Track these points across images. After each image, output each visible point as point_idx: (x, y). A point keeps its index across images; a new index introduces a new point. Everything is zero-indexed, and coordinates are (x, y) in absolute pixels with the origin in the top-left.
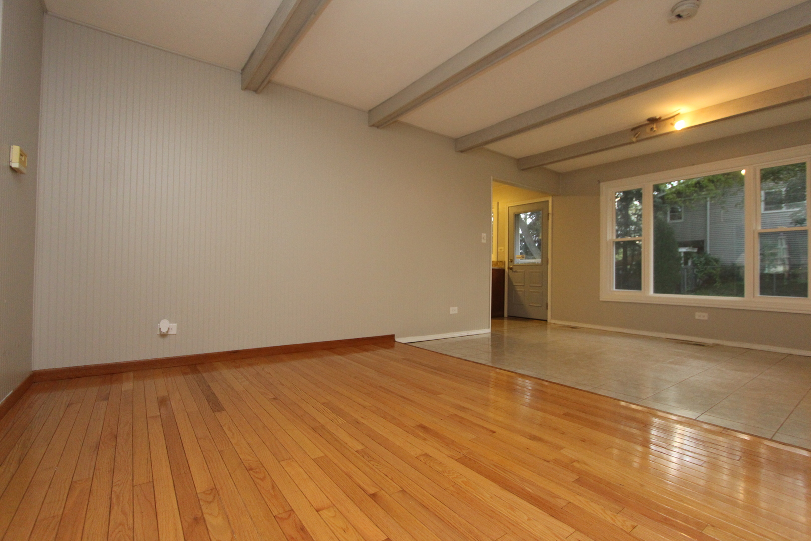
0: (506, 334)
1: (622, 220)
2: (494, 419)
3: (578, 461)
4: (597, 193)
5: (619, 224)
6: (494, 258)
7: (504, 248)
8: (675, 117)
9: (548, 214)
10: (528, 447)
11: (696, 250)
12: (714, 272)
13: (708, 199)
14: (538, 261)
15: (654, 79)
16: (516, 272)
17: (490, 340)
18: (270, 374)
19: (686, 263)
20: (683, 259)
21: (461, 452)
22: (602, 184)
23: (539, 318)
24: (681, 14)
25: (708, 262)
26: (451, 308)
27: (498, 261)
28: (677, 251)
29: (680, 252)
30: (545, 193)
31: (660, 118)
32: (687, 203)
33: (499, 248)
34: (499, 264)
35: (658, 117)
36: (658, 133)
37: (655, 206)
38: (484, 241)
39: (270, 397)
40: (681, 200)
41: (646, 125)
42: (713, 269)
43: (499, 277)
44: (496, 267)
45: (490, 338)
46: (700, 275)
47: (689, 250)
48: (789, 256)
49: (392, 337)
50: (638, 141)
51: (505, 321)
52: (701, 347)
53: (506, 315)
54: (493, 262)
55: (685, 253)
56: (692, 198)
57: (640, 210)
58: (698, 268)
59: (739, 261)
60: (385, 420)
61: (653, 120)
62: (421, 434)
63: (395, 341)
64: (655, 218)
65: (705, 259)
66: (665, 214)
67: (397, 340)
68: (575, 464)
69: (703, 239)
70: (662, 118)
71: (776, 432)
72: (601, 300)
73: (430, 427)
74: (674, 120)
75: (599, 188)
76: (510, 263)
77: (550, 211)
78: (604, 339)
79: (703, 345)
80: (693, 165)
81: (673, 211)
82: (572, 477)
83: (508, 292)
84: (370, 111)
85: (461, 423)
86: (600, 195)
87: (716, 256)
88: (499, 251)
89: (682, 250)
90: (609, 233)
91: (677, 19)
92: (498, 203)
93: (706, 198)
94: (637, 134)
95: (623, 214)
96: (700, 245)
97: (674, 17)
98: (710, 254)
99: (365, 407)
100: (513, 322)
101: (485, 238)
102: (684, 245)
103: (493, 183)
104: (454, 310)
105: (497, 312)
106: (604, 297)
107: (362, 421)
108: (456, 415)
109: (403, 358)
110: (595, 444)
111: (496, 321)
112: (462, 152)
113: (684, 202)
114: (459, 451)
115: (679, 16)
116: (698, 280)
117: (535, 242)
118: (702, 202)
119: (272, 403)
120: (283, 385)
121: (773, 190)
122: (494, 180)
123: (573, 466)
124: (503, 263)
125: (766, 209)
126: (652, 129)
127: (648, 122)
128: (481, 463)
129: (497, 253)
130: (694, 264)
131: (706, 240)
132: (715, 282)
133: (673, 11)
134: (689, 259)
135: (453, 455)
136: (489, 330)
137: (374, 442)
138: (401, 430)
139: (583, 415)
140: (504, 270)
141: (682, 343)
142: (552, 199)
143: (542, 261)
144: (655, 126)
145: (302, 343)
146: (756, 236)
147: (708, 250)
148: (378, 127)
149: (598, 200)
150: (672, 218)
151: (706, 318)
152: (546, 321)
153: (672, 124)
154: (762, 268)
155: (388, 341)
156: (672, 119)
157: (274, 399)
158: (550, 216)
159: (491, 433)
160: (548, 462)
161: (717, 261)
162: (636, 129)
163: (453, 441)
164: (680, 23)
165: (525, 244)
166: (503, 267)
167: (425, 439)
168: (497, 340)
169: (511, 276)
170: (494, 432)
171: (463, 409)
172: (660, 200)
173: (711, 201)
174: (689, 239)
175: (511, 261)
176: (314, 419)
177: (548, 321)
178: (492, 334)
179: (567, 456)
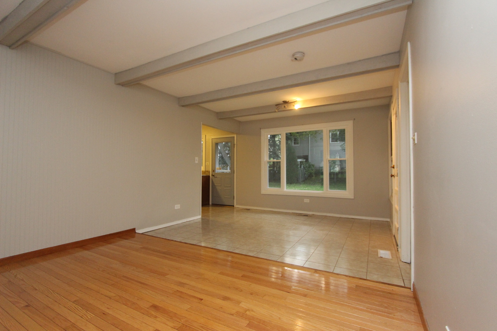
0: (211, 218)
1: (272, 143)
2: (202, 289)
3: (249, 310)
4: (259, 135)
5: (270, 145)
6: (203, 169)
7: (209, 163)
8: (295, 102)
9: (234, 144)
10: (222, 307)
11: (305, 161)
12: (312, 171)
13: (310, 135)
14: (228, 171)
15: (285, 85)
16: (216, 177)
17: (201, 224)
18: (22, 280)
19: (301, 167)
20: (299, 165)
21: (180, 322)
22: (262, 130)
23: (230, 205)
24: (297, 58)
25: (310, 166)
26: (176, 206)
27: (205, 171)
28: (297, 161)
29: (298, 161)
30: (233, 133)
31: (288, 102)
32: (301, 137)
33: (206, 163)
34: (206, 172)
35: (287, 101)
36: (287, 109)
37: (286, 137)
38: (197, 162)
39: (23, 305)
40: (298, 135)
41: (282, 104)
42: (312, 170)
43: (206, 181)
44: (205, 175)
45: (201, 222)
46: (306, 173)
47: (302, 160)
48: (340, 164)
49: (134, 230)
50: (278, 111)
51: (210, 207)
52: (306, 217)
53: (211, 203)
54: (202, 171)
55: (300, 162)
56: (303, 134)
57: (280, 139)
58: (306, 170)
59: (321, 166)
60: (126, 307)
61: (285, 102)
62: (153, 313)
63: (136, 233)
64: (287, 143)
65: (309, 165)
66: (292, 141)
67: (137, 231)
68: (248, 313)
69: (307, 155)
70: (289, 102)
71: (335, 266)
72: (262, 193)
73: (160, 305)
74: (295, 104)
75: (261, 131)
76: (213, 172)
77: (235, 143)
78: (264, 216)
79: (307, 216)
80: (303, 125)
81: (295, 140)
82: (245, 323)
83: (212, 189)
84: (116, 74)
85: (181, 297)
86: (260, 136)
87: (313, 163)
88: (206, 165)
89: (299, 160)
90: (266, 158)
91: (295, 60)
92: (206, 136)
93: (309, 135)
94: (278, 108)
95: (272, 140)
96: (306, 158)
97: (293, 59)
98: (310, 162)
99: (110, 298)
100: (214, 208)
101: (198, 160)
102: (299, 158)
103: (202, 126)
104: (177, 207)
105: (205, 202)
106: (263, 192)
107: (108, 311)
108: (178, 290)
109: (141, 247)
110: (258, 295)
111: (204, 208)
112: (183, 106)
113: (300, 136)
114: (179, 320)
115: (296, 59)
116: (306, 176)
117: (228, 154)
118: (307, 136)
119: (24, 311)
120: (36, 290)
121: (335, 133)
122: (203, 124)
123: (246, 314)
124: (209, 172)
125: (332, 141)
126: (285, 107)
127: (283, 103)
128: (193, 328)
129: (205, 166)
130: (304, 168)
131: (309, 155)
132: (313, 176)
133: (293, 55)
134: (302, 165)
135: (176, 325)
136: (200, 217)
137: (117, 329)
138: (139, 313)
139: (251, 275)
140: (209, 177)
141: (298, 215)
142: (237, 136)
143: (231, 171)
144: (286, 106)
145: (55, 245)
146: (328, 161)
147: (310, 160)
148: (122, 85)
149: (260, 139)
150: (295, 144)
151: (309, 202)
152: (234, 206)
153: (294, 106)
154: (330, 170)
155: (130, 233)
156: (294, 103)
157: (27, 306)
158: (235, 146)
159: (200, 301)
160: (233, 315)
161: (313, 165)
162: (277, 105)
163: (175, 313)
164: (296, 62)
165: (222, 155)
166: (208, 174)
167: (156, 317)
168: (205, 222)
169: (214, 180)
170: (202, 300)
171: (182, 284)
172: (289, 134)
173: (311, 136)
174: (302, 155)
175: (214, 171)
176: (66, 320)
177: (235, 206)
178: (202, 219)
179: (243, 307)
